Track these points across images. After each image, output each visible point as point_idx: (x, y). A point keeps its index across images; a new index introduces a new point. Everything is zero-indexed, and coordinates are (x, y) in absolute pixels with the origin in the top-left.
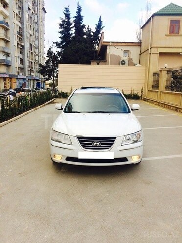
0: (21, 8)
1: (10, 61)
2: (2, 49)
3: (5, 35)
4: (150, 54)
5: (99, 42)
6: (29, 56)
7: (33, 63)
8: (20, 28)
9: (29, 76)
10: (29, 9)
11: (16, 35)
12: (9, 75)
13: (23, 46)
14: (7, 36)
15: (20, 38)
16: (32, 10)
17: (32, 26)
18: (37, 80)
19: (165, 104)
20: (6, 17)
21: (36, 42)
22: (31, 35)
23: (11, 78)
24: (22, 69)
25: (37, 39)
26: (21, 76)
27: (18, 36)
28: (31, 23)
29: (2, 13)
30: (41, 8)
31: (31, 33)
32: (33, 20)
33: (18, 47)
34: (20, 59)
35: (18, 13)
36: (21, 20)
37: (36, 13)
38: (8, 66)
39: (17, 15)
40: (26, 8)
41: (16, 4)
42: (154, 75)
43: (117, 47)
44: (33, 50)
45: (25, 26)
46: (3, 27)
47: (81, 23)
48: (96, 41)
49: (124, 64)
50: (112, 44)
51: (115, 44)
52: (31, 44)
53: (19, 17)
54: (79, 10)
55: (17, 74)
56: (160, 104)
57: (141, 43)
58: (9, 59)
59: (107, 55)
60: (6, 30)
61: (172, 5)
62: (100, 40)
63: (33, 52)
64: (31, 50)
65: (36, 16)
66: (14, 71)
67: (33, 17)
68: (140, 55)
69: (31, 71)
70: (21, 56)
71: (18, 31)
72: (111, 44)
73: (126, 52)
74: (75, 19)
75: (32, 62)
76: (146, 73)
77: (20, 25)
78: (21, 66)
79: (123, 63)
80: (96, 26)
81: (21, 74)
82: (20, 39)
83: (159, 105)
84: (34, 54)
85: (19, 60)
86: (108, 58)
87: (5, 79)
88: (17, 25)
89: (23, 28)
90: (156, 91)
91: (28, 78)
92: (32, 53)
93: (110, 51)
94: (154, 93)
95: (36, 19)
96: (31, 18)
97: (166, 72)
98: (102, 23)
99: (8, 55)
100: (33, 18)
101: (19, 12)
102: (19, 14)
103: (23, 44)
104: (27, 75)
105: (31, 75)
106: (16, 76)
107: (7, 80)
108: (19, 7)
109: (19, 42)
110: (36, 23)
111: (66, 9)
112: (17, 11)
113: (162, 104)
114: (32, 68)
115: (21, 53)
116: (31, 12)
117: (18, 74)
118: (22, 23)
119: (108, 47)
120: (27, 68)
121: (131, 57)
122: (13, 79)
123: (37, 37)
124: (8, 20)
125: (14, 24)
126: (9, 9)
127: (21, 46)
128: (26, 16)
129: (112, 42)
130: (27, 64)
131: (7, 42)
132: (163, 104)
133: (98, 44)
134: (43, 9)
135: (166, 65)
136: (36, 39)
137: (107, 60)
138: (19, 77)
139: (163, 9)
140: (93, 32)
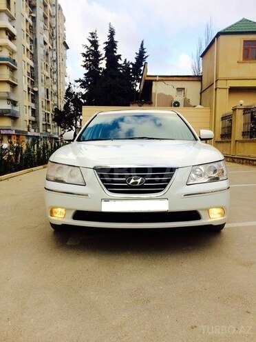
0: (34, 42)
1: (17, 112)
2: (7, 95)
3: (10, 76)
4: (216, 89)
5: (140, 77)
6: (44, 105)
7: (50, 115)
8: (31, 68)
9: (45, 132)
10: (45, 43)
11: (27, 76)
12: (16, 131)
13: (36, 93)
14: (13, 78)
15: (31, 81)
16: (49, 45)
17: (49, 65)
18: (56, 139)
19: (243, 159)
20: (12, 52)
21: (55, 87)
22: (47, 78)
23: (19, 134)
24: (34, 123)
25: (56, 83)
26: (32, 133)
27: (28, 79)
28: (47, 61)
29: (7, 47)
30: (61, 42)
31: (48, 74)
32: (50, 58)
33: (29, 93)
34: (32, 109)
35: (29, 48)
36: (33, 57)
37: (55, 48)
38: (14, 118)
39: (28, 50)
40: (40, 42)
41: (27, 36)
42: (223, 118)
43: (167, 82)
44: (50, 98)
45: (39, 65)
46: (8, 65)
47: (115, 52)
48: (137, 76)
49: (178, 106)
50: (160, 78)
51: (164, 79)
52: (47, 90)
53: (31, 53)
54: (112, 33)
55: (26, 130)
56: (236, 160)
57: (201, 76)
58: (16, 109)
59: (153, 95)
60: (13, 70)
61: (244, 21)
62: (142, 75)
63: (50, 100)
64: (48, 98)
65: (55, 53)
66: (22, 125)
67: (50, 53)
68: (201, 93)
69: (47, 125)
70: (33, 106)
71: (29, 71)
72: (158, 78)
73: (180, 90)
74: (105, 45)
75: (48, 114)
76: (211, 117)
77: (32, 64)
78: (33, 119)
79: (176, 104)
80: (136, 56)
81: (33, 130)
82: (33, 83)
83: (233, 161)
84: (51, 103)
85: (30, 111)
86: (155, 99)
87: (9, 136)
88: (28, 64)
89: (37, 67)
90: (227, 142)
91: (42, 136)
92: (48, 102)
93: (157, 89)
94: (225, 144)
95: (55, 56)
96: (47, 54)
97: (241, 111)
98: (145, 50)
99: (14, 103)
100: (50, 55)
101: (31, 46)
102: (31, 49)
103: (35, 89)
104: (41, 131)
105: (46, 131)
106: (26, 132)
107: (12, 138)
108: (31, 40)
109: (30, 87)
110: (54, 61)
111: (92, 34)
112: (28, 45)
113: (238, 158)
114: (48, 122)
115: (33, 101)
116: (47, 47)
117: (29, 130)
118: (35, 61)
119: (154, 83)
120: (41, 122)
121: (188, 97)
122: (21, 137)
123: (55, 81)
124: (15, 57)
125: (23, 63)
126: (16, 42)
127: (34, 91)
128: (41, 51)
129: (159, 76)
130: (41, 116)
131: (13, 86)
132: (240, 159)
133: (140, 81)
134: (65, 44)
135: (242, 102)
136: (54, 83)
137: (153, 101)
138: (29, 134)
139: (232, 26)
140: (132, 64)
